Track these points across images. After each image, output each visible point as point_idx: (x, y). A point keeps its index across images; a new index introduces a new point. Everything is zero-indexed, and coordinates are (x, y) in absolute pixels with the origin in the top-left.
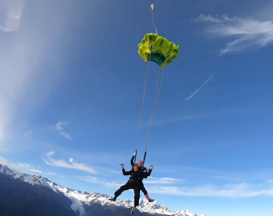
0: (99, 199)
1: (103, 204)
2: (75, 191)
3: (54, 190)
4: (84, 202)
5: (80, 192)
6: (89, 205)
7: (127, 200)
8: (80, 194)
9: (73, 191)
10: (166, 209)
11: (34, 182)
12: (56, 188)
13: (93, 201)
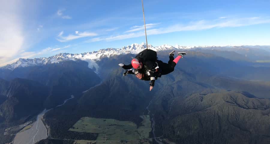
0: (105, 54)
1: (108, 56)
2: (87, 54)
3: (74, 60)
4: (96, 59)
5: (90, 53)
6: (100, 60)
7: (124, 47)
8: (91, 55)
9: (86, 53)
10: (151, 47)
11: (58, 60)
12: (74, 58)
13: (101, 56)
